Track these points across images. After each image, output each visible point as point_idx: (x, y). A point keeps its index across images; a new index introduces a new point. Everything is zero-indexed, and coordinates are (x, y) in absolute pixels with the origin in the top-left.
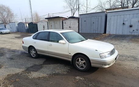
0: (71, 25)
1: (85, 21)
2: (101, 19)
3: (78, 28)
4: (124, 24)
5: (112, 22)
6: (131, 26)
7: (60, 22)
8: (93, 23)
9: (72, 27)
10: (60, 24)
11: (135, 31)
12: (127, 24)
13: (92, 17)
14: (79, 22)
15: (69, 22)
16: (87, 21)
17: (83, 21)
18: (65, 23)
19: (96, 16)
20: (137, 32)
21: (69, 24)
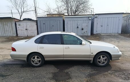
0: (27, 27)
1: (44, 24)
2: (60, 23)
3: (37, 31)
4: (78, 27)
5: (69, 26)
6: (82, 29)
7: (12, 24)
8: (53, 26)
9: (29, 29)
10: (12, 26)
11: (85, 32)
12: (80, 27)
13: (51, 20)
14: (37, 25)
15: (25, 23)
16: (46, 24)
17: (42, 24)
18: (19, 25)
19: (55, 20)
20: (86, 33)
21: (25, 26)
